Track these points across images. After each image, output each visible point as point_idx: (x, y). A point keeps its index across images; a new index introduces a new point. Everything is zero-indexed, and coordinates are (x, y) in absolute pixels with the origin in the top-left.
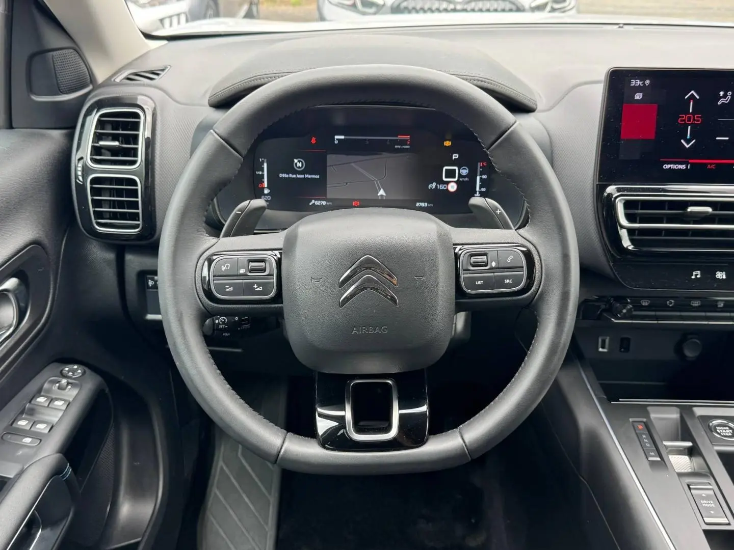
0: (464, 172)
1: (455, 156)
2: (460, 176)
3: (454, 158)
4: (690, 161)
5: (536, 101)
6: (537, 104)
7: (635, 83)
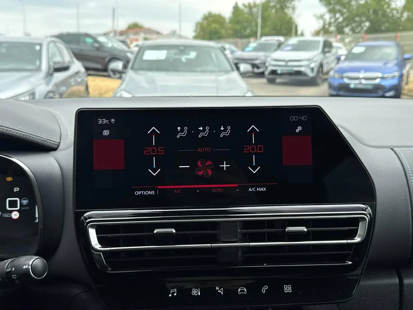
0: (25, 202)
2: (21, 205)
3: (15, 190)
4: (159, 187)
5: (59, 142)
6: (59, 144)
7: (102, 121)
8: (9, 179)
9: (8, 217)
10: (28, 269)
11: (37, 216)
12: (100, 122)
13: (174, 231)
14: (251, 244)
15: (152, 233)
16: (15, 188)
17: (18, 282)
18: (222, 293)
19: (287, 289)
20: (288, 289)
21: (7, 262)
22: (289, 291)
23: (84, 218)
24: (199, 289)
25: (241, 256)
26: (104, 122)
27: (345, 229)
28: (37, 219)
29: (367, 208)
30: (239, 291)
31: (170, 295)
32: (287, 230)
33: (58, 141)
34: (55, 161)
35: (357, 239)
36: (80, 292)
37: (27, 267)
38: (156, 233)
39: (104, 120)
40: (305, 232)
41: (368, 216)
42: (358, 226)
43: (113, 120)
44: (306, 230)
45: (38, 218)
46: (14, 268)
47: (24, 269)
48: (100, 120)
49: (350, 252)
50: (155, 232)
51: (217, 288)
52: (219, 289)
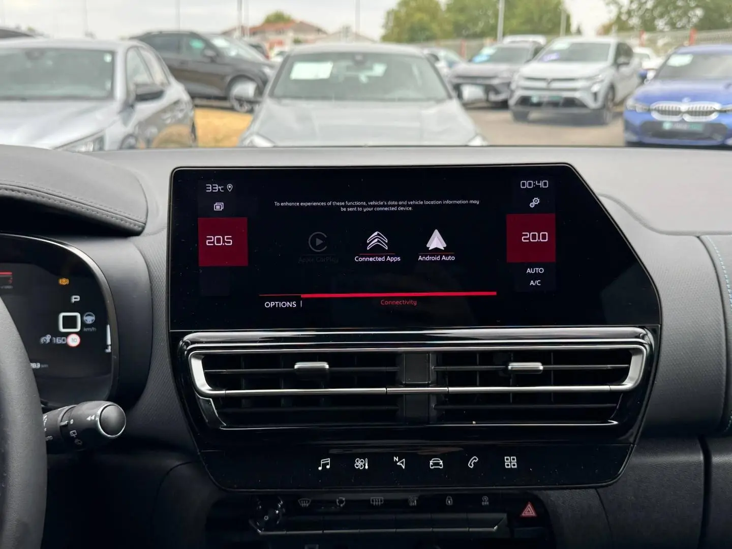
0: (90, 319)
1: (75, 298)
2: (84, 324)
3: (73, 300)
4: (303, 296)
5: (144, 222)
6: (144, 225)
7: (212, 188)
8: (64, 282)
9: (61, 344)
10: (95, 423)
11: (109, 342)
12: (209, 189)
13: (327, 366)
14: (451, 389)
15: (292, 369)
16: (74, 297)
17: (79, 442)
18: (404, 467)
19: (509, 463)
20: (511, 462)
21: (62, 411)
22: (512, 467)
23: (184, 344)
24: (366, 459)
25: (434, 408)
26: (216, 189)
27: (608, 367)
28: (110, 347)
29: (647, 334)
30: (431, 464)
31: (320, 468)
32: (510, 367)
33: (143, 220)
34: (138, 252)
35: (628, 385)
36: (177, 463)
37: (93, 418)
38: (299, 369)
39: (216, 187)
40: (541, 370)
41: (647, 346)
42: (629, 363)
43: (230, 187)
44: (541, 368)
45: (111, 345)
46: (72, 420)
47: (88, 421)
48: (209, 187)
49: (615, 405)
50: (296, 367)
51: (396, 459)
52: (399, 460)
